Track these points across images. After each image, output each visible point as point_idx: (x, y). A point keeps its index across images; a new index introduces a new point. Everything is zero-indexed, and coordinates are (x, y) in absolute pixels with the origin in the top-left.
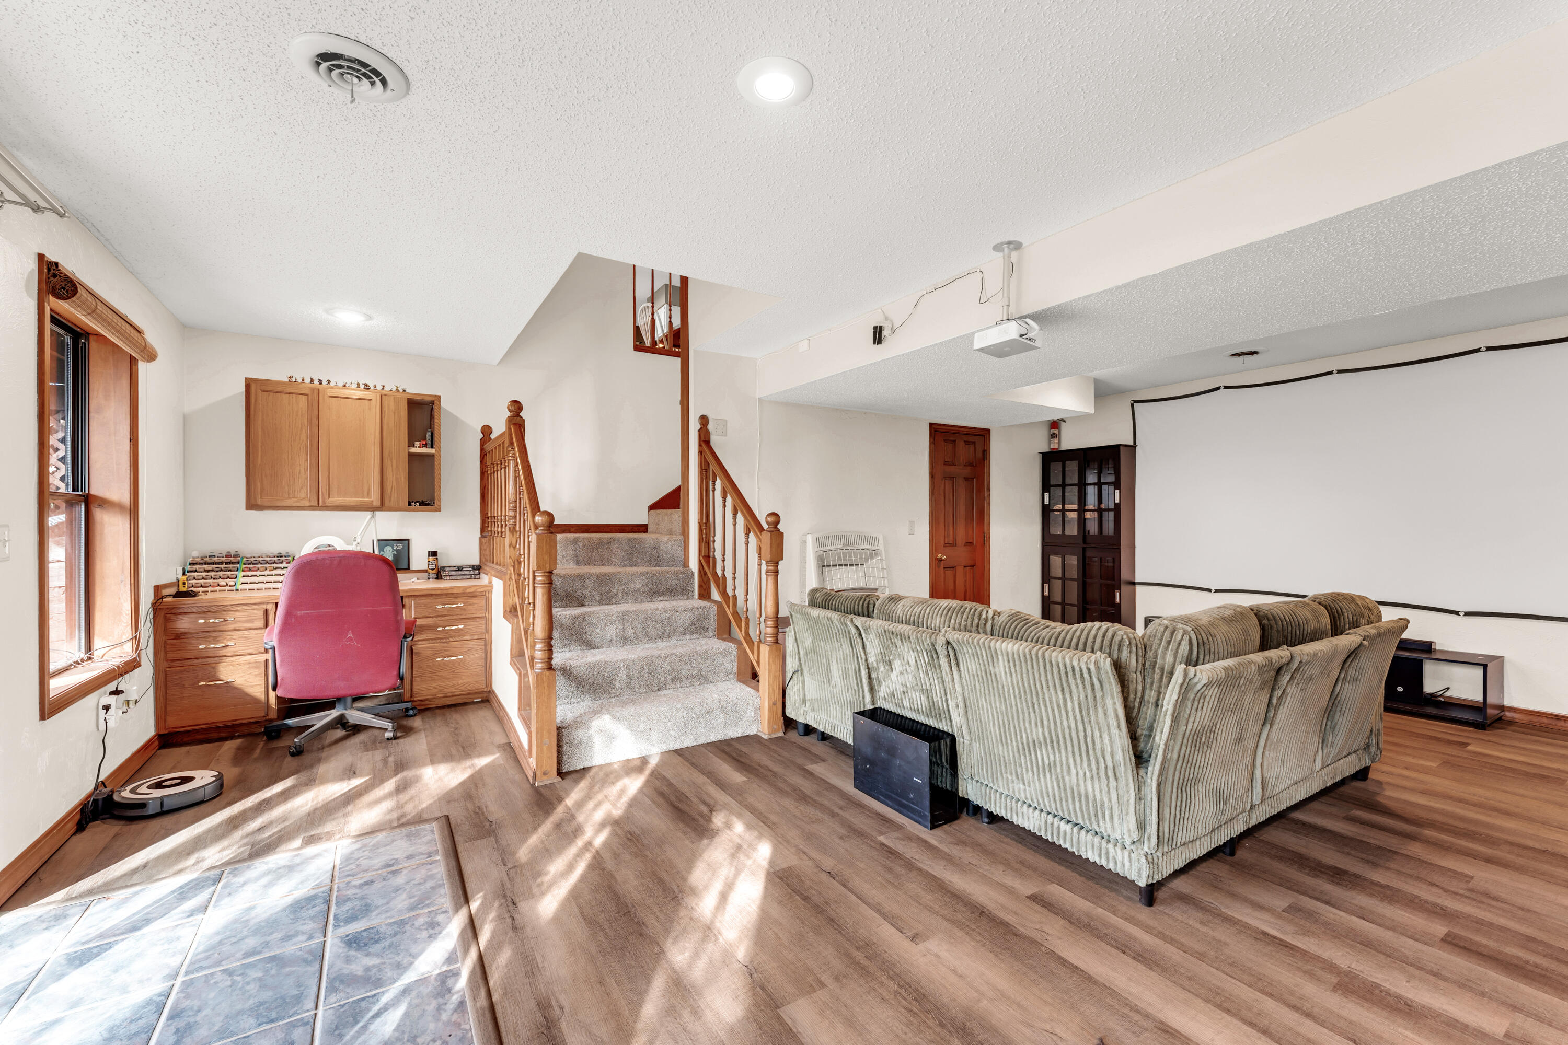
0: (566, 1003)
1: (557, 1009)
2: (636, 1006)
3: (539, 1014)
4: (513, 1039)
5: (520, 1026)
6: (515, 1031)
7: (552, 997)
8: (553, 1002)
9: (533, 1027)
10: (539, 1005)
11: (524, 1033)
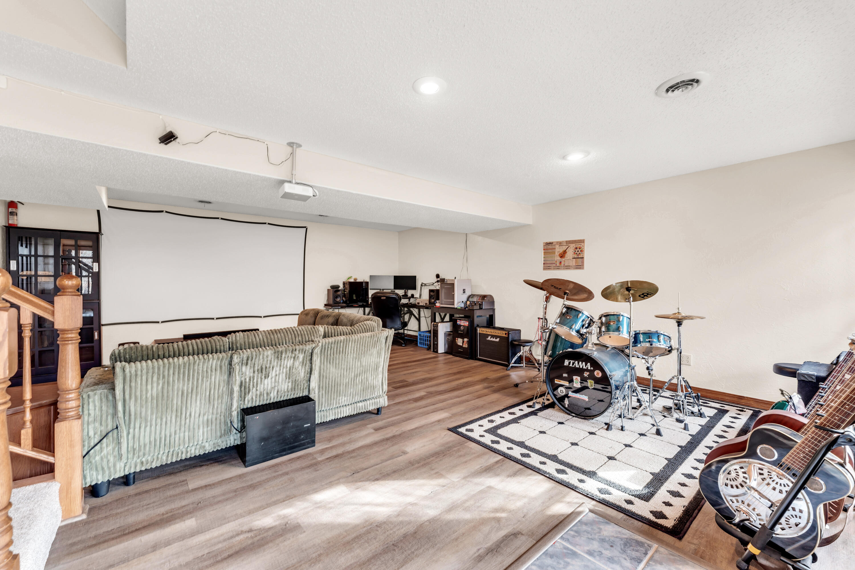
0: (475, 549)
1: (480, 552)
2: (467, 522)
3: (486, 558)
4: (505, 562)
5: (497, 563)
6: (500, 563)
7: (473, 557)
8: (477, 554)
9: (495, 557)
10: (480, 561)
11: (500, 559)
